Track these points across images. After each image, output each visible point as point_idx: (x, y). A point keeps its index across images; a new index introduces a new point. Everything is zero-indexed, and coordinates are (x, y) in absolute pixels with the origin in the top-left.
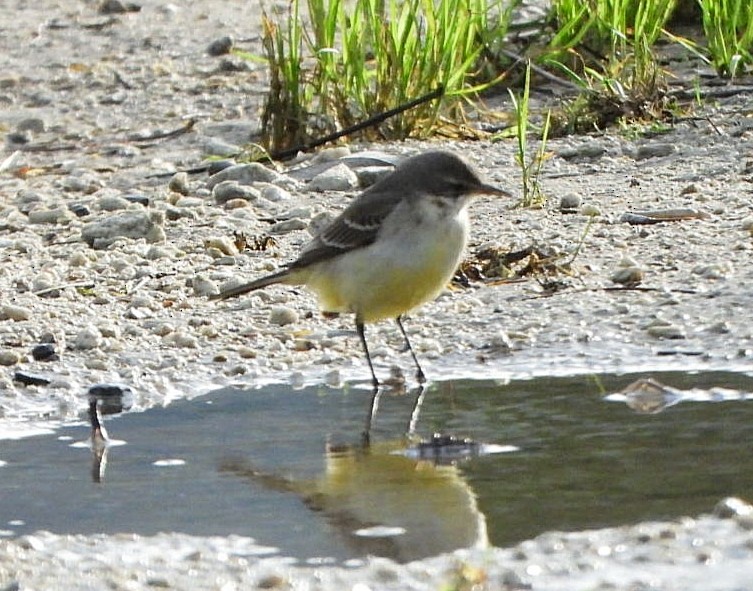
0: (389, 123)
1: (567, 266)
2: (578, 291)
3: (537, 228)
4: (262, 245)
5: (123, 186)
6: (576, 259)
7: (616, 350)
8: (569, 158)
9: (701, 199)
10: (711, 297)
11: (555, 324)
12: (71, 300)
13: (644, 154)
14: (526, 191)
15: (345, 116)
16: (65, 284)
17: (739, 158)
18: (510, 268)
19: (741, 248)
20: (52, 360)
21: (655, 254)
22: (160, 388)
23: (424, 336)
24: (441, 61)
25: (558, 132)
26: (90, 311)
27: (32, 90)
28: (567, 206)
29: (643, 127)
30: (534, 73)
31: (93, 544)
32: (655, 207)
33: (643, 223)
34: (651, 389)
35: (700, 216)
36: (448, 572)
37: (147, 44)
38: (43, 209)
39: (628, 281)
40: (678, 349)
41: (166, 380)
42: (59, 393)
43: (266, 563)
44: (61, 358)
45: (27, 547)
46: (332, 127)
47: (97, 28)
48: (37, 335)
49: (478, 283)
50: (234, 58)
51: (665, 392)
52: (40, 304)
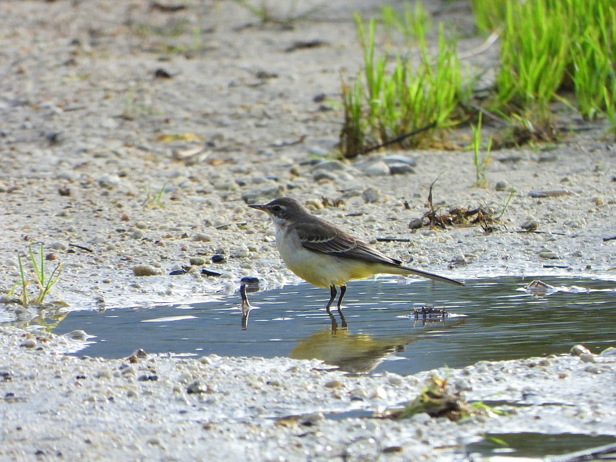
0: (407, 141)
1: (497, 219)
2: (503, 232)
3: (484, 199)
4: (337, 204)
5: (265, 171)
6: (503, 215)
7: (522, 264)
8: (502, 161)
9: (571, 185)
10: (573, 237)
11: (490, 250)
12: (234, 231)
13: (542, 160)
14: (478, 178)
15: (384, 137)
16: (230, 222)
17: (591, 164)
18: (467, 219)
19: (590, 211)
20: (222, 263)
21: (545, 213)
22: (279, 278)
23: (420, 255)
24: (436, 108)
25: (496, 147)
26: (244, 237)
27: (219, 118)
28: (499, 187)
29: (541, 146)
30: (484, 115)
31: (241, 362)
32: (546, 189)
33: (539, 197)
34: (539, 285)
35: (569, 194)
36: (427, 380)
37: (281, 95)
38: (221, 182)
39: (530, 228)
40: (555, 264)
41: (282, 275)
42: (225, 281)
43: (331, 374)
44: (228, 262)
45: (204, 362)
46: (376, 142)
47: (254, 86)
48: (215, 249)
49: (450, 227)
50: (327, 104)
51: (547, 287)
52: (217, 233)
